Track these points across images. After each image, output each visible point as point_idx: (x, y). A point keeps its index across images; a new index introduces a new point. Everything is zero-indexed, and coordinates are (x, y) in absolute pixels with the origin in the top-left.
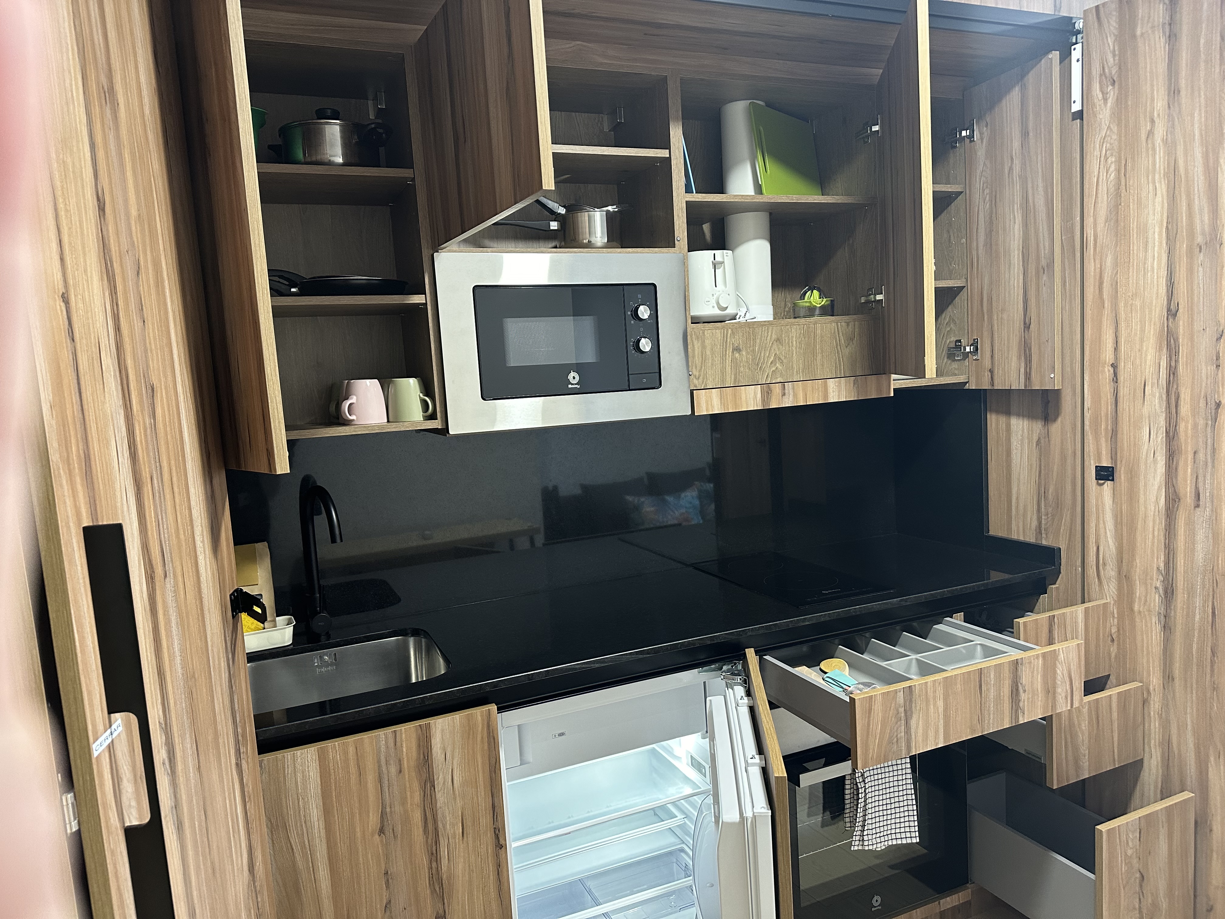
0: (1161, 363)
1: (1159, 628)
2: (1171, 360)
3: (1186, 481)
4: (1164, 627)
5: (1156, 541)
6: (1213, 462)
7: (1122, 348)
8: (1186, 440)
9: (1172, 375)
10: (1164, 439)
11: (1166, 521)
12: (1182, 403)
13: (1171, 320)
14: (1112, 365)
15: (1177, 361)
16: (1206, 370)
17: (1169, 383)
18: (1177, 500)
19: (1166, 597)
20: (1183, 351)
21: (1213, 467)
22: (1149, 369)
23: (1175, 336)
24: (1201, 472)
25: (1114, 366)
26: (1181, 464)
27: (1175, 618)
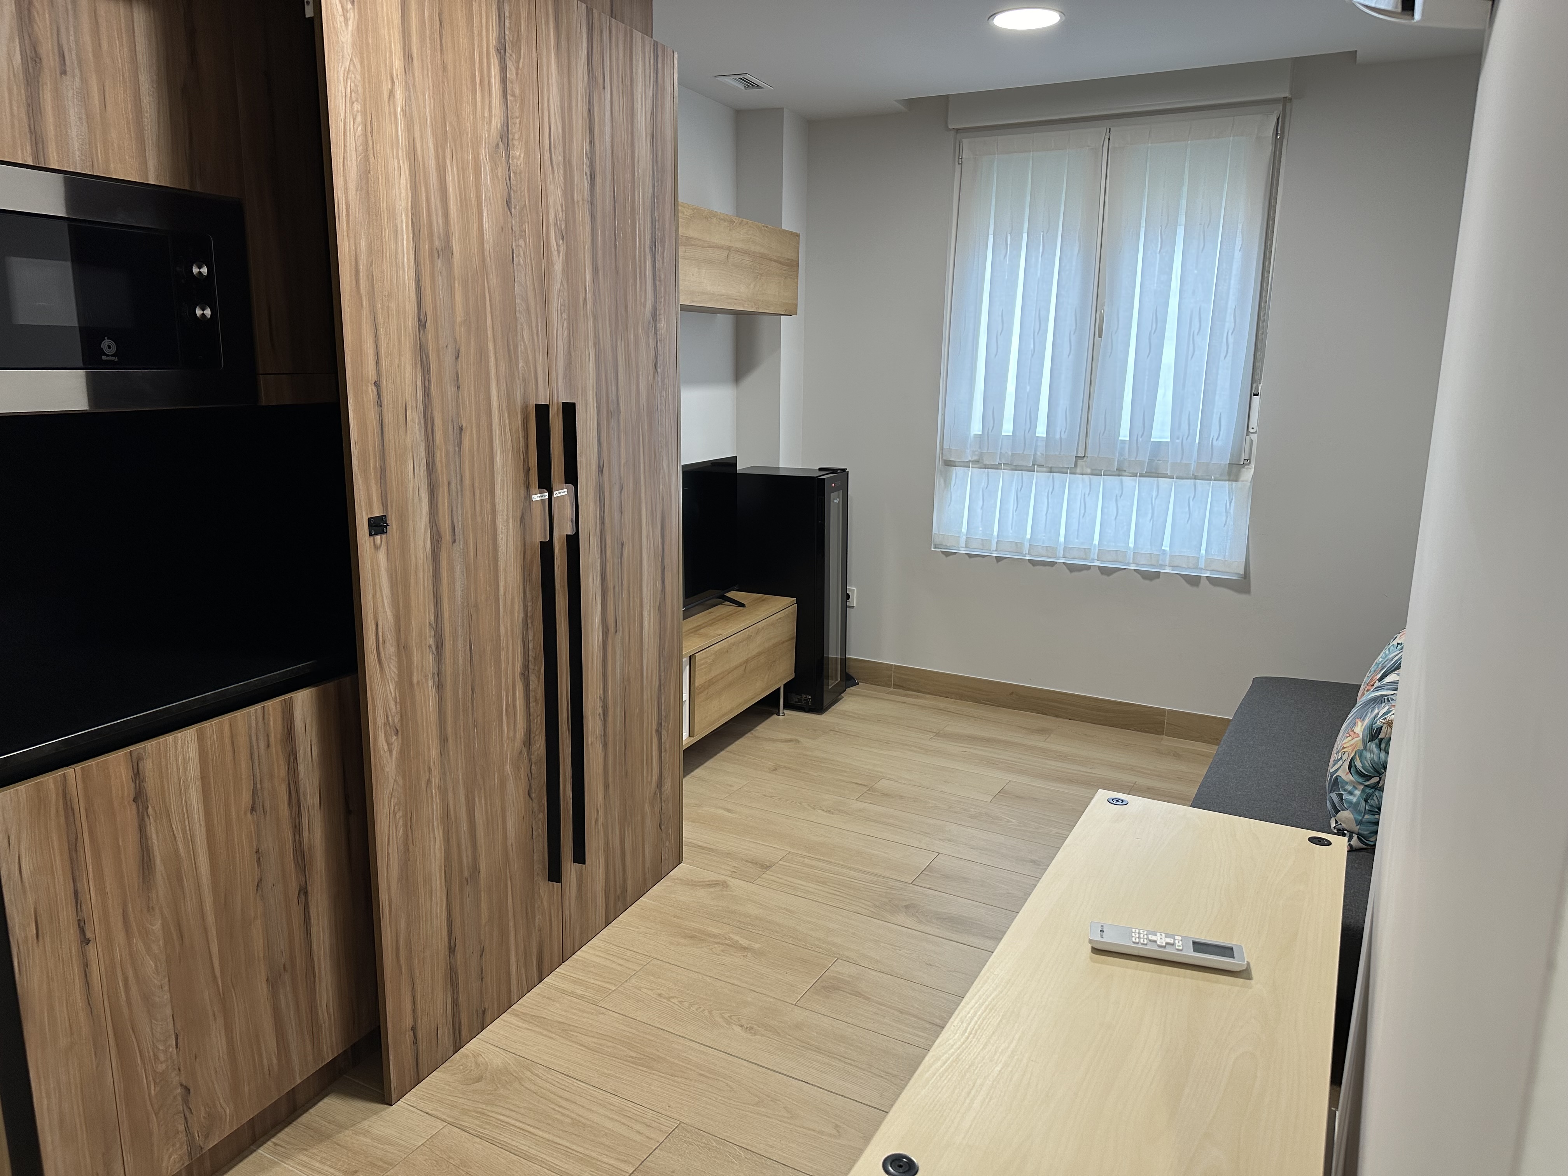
0: (418, 383)
1: (434, 690)
2: (425, 379)
3: (445, 517)
4: (438, 687)
5: (426, 592)
6: (462, 491)
7: (384, 362)
8: (442, 470)
9: (426, 397)
10: (426, 472)
11: (433, 566)
12: (436, 429)
13: (422, 332)
14: (375, 383)
15: (429, 381)
16: (450, 390)
17: (425, 406)
18: (440, 540)
19: (438, 652)
20: (433, 367)
21: (462, 495)
22: (408, 390)
23: (426, 351)
24: (454, 504)
25: (377, 385)
26: (440, 499)
27: (445, 671)
